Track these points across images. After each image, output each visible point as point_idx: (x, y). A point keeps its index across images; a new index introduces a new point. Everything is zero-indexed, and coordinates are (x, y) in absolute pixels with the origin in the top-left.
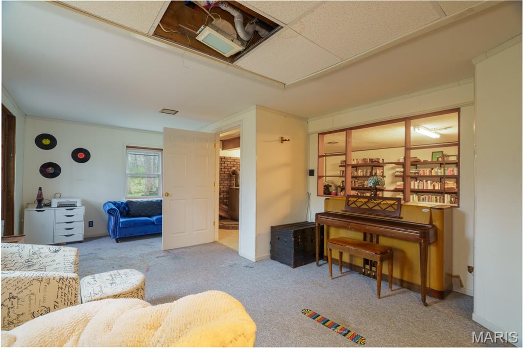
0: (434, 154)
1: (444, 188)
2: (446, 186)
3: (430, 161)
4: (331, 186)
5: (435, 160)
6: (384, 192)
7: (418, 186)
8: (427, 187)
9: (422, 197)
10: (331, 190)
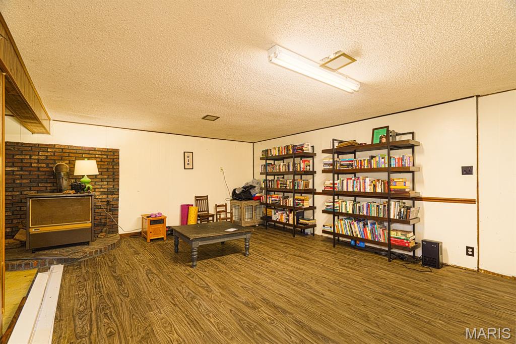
0: (375, 131)
1: (390, 190)
2: (392, 187)
3: (370, 143)
4: (255, 187)
5: (376, 141)
6: (315, 196)
7: (353, 187)
8: (365, 188)
9: (358, 205)
10: (253, 193)
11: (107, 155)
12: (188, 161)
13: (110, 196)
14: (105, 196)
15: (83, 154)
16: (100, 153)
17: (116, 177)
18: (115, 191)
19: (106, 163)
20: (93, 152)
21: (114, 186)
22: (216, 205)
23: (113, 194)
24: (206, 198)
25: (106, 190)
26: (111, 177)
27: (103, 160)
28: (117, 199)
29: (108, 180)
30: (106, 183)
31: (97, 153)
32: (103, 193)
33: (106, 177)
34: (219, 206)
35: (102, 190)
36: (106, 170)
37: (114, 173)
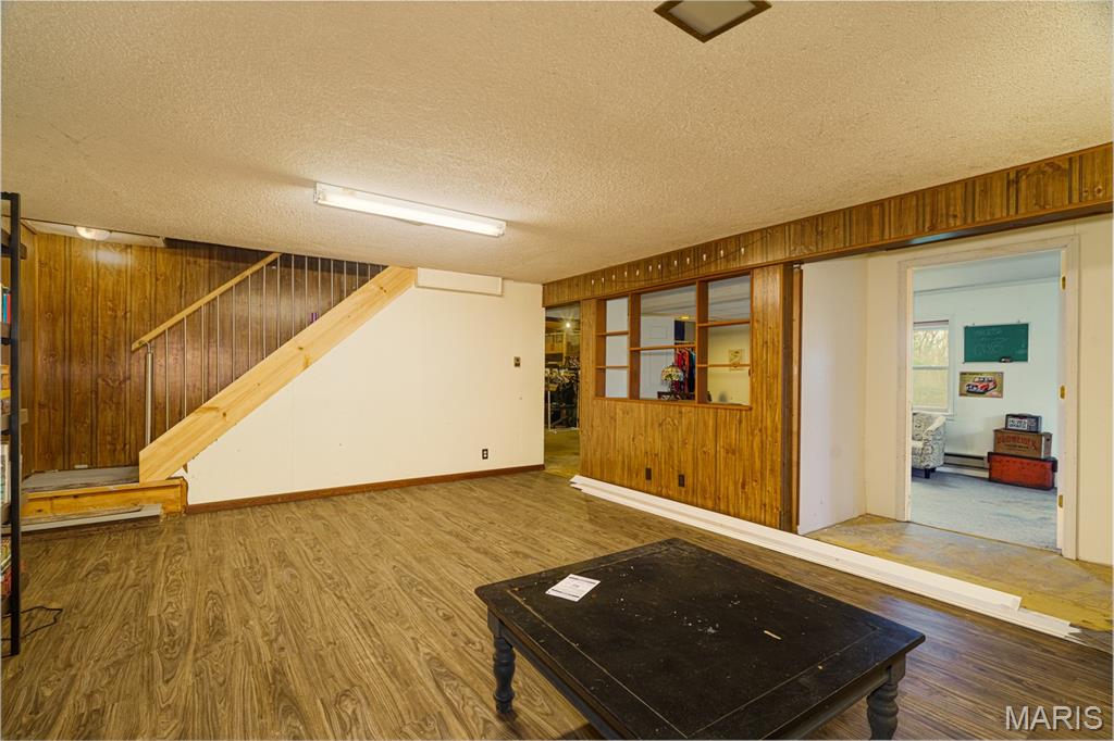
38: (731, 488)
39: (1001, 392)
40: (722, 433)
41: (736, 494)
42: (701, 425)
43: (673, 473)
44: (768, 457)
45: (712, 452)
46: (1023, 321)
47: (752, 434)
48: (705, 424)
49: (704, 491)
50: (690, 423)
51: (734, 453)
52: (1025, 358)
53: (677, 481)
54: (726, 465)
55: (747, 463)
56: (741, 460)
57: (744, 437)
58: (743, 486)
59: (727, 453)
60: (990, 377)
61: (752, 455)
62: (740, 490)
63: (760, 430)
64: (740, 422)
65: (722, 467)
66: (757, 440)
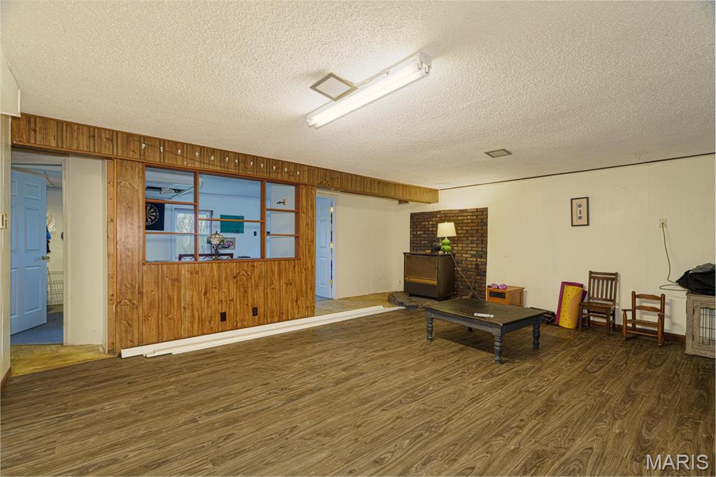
11: (477, 216)
12: (581, 213)
13: (479, 260)
14: (474, 259)
15: (458, 216)
16: (470, 214)
17: (485, 239)
18: (483, 254)
19: (476, 224)
20: (466, 214)
21: (482, 248)
22: (634, 293)
23: (481, 257)
24: (613, 278)
25: (475, 253)
26: (480, 238)
27: (474, 221)
28: (486, 264)
29: (478, 242)
30: (475, 245)
31: (469, 214)
32: (473, 256)
33: (475, 238)
34: (641, 296)
35: (472, 252)
36: (475, 232)
37: (482, 235)
38: (290, 305)
39: (234, 247)
40: (284, 274)
41: (293, 307)
42: (269, 272)
43: (248, 309)
44: (309, 282)
45: (277, 287)
46: (242, 215)
47: (301, 272)
48: (272, 271)
49: (272, 312)
50: (261, 272)
51: (291, 285)
52: (243, 232)
53: (251, 313)
54: (286, 292)
55: (298, 288)
56: (295, 287)
57: (297, 274)
58: (296, 301)
59: (287, 285)
60: (230, 240)
61: (301, 283)
62: (295, 303)
63: (305, 269)
64: (294, 266)
65: (284, 295)
66: (304, 274)
